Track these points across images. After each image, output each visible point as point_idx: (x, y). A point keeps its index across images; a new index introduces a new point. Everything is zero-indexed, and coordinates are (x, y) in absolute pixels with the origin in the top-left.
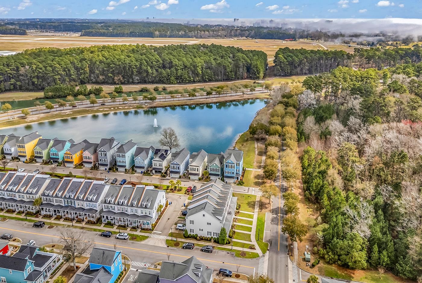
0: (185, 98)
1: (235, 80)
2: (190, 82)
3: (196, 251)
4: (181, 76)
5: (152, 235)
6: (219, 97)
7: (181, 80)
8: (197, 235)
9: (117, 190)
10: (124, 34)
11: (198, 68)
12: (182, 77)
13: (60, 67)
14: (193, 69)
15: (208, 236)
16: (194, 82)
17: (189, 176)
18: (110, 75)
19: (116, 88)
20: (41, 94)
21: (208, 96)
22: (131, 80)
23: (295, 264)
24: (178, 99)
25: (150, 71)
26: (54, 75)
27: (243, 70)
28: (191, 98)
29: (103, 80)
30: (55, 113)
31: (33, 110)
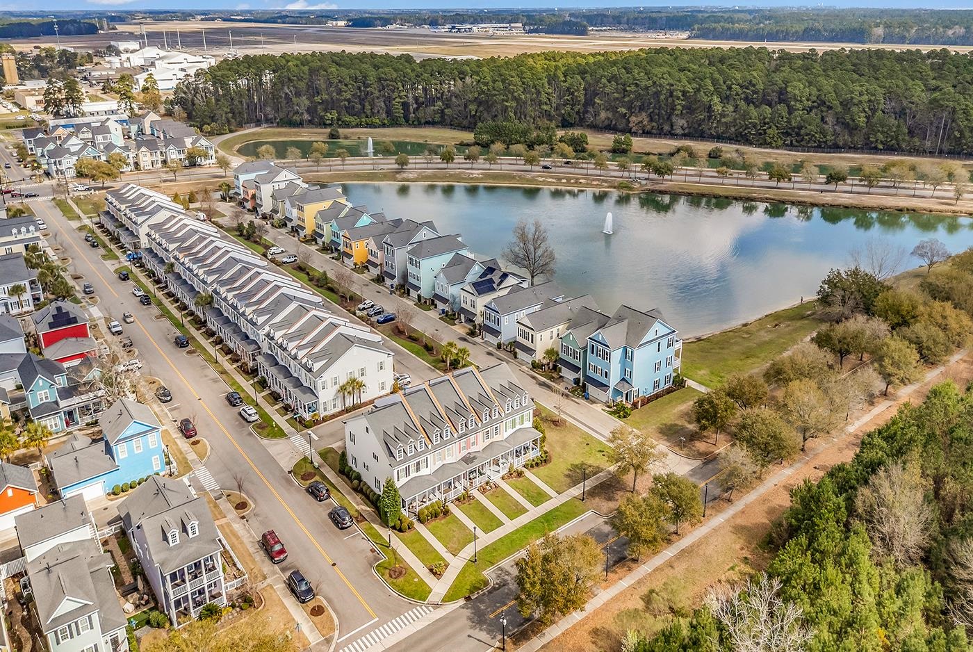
3: (321, 510)
4: (800, 128)
5: (295, 437)
6: (868, 194)
7: (795, 138)
8: (360, 475)
11: (855, 109)
12: (802, 132)
13: (520, 83)
15: (375, 491)
17: (517, 350)
18: (624, 110)
19: (616, 141)
20: (469, 137)
22: (667, 128)
26: (503, 100)
29: (606, 123)
30: (452, 172)
31: (417, 161)
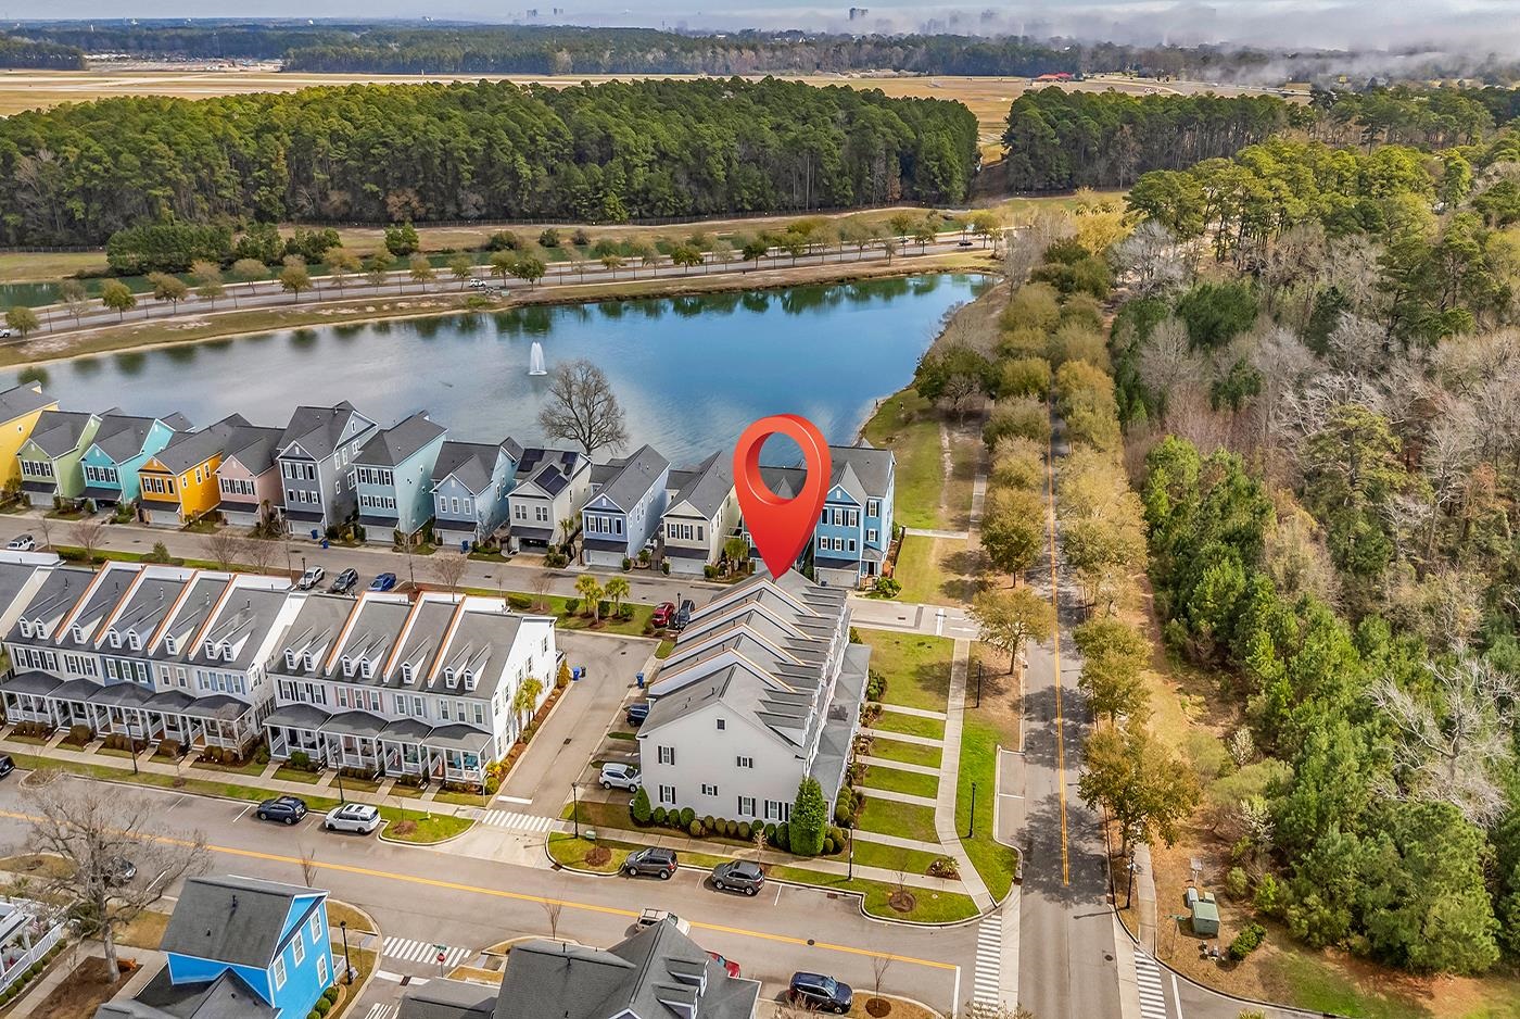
0: (660, 272)
1: (854, 207)
2: (679, 216)
3: (685, 888)
4: (647, 191)
5: (489, 816)
6: (794, 266)
7: (644, 206)
8: (690, 812)
9: (336, 614)
10: (441, 62)
11: (710, 160)
12: (651, 196)
13: (172, 154)
14: (692, 162)
15: (739, 819)
16: (697, 215)
17: (667, 560)
18: (370, 187)
19: (391, 237)
20: (98, 260)
21: (752, 264)
22: (451, 209)
23: (1147, 946)
24: (636, 275)
25: (526, 171)
26: (145, 187)
27: (887, 166)
28: (681, 270)
29: (344, 209)
30: (141, 325)
31: (53, 315)
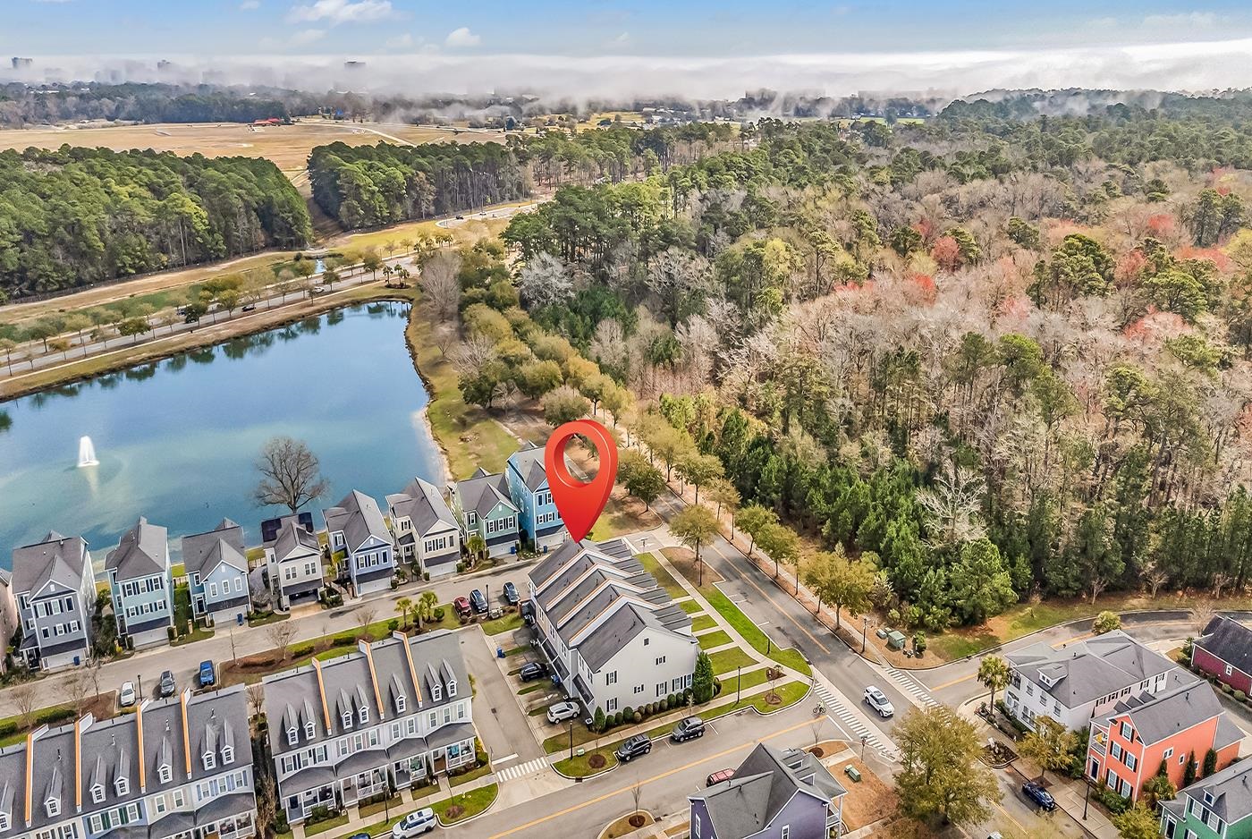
0: (111, 343)
1: (227, 258)
2: (65, 287)
3: (663, 751)
5: (499, 777)
8: (628, 709)
9: (300, 689)
15: (658, 700)
16: (81, 284)
17: (426, 570)
23: (885, 664)
24: (84, 351)
27: (249, 221)
